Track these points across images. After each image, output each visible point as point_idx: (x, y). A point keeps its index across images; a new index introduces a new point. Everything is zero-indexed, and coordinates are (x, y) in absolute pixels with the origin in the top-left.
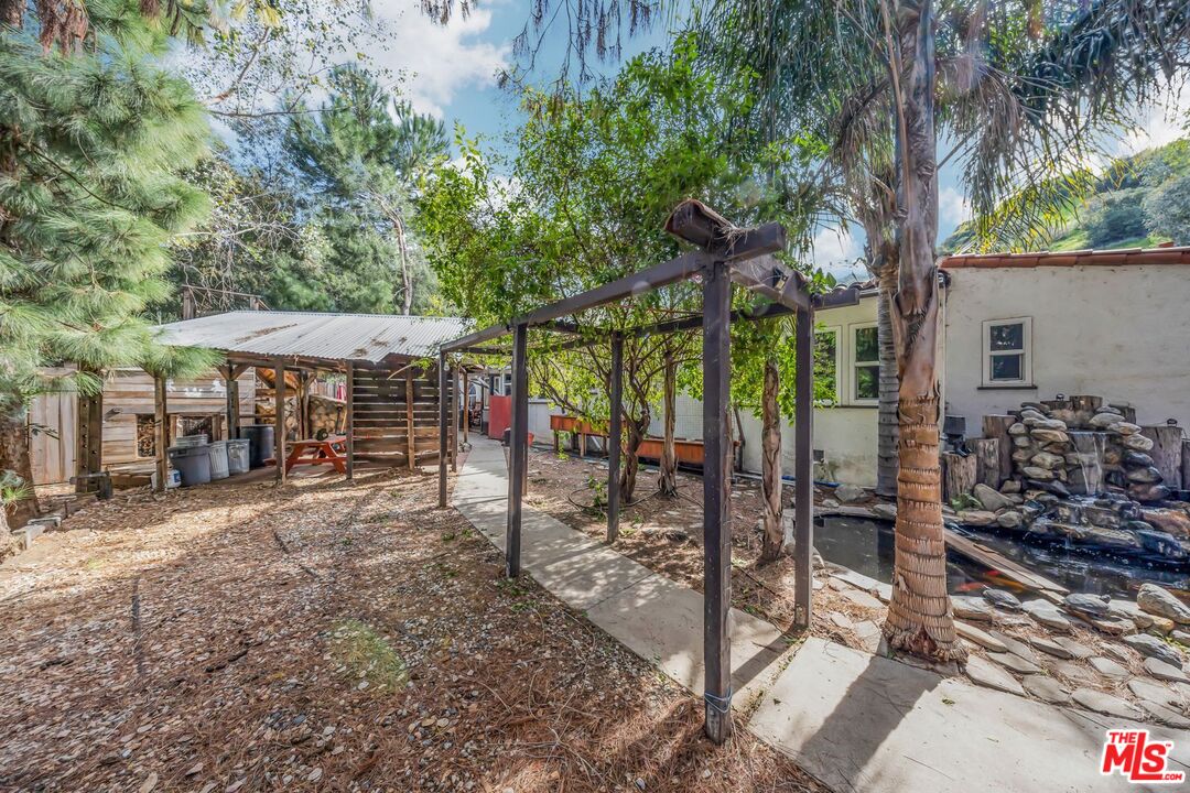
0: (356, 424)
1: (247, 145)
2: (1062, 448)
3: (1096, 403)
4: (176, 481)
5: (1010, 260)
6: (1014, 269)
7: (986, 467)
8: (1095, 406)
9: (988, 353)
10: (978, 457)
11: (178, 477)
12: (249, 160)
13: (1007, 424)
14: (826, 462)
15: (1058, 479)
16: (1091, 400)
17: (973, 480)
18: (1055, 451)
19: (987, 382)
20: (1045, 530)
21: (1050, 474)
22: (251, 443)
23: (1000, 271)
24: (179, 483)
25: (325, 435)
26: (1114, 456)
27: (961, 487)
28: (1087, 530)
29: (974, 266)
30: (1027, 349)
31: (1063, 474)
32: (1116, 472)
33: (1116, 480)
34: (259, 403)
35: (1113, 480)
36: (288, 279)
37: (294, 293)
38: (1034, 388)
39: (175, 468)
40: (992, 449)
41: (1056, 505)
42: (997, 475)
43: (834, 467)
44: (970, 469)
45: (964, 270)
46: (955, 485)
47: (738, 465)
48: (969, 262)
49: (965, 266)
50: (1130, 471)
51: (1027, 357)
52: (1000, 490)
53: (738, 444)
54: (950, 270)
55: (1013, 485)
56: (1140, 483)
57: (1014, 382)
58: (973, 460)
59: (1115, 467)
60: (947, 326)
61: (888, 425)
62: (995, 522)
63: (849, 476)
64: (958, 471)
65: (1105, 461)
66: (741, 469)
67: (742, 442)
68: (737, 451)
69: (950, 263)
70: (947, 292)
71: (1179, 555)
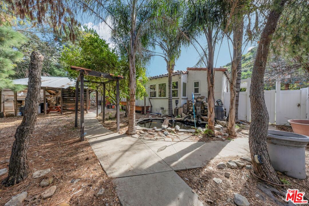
0: (63, 102)
1: (43, 35)
4: (20, 114)
5: (197, 69)
6: (198, 71)
9: (194, 88)
11: (21, 114)
12: (44, 39)
13: (189, 101)
17: (182, 112)
20: (186, 121)
21: (192, 111)
22: (41, 107)
23: (196, 71)
24: (21, 115)
25: (57, 105)
26: (203, 107)
28: (191, 120)
29: (192, 70)
30: (199, 87)
32: (203, 110)
34: (47, 98)
35: (202, 112)
36: (54, 68)
37: (55, 72)
38: (200, 95)
39: (20, 111)
41: (191, 116)
42: (186, 111)
43: (165, 111)
44: (181, 110)
45: (191, 71)
46: (179, 113)
47: (150, 111)
48: (191, 69)
49: (191, 70)
50: (205, 110)
51: (199, 89)
52: (186, 114)
53: (150, 107)
54: (189, 71)
55: (188, 113)
56: (205, 112)
57: (197, 94)
58: (182, 108)
59: (203, 109)
60: (188, 82)
61: (169, 102)
62: (181, 120)
63: (167, 113)
64: (179, 111)
65: (201, 108)
66: (151, 112)
67: (151, 106)
68: (150, 108)
69: (189, 69)
70: (188, 75)
71: (200, 123)
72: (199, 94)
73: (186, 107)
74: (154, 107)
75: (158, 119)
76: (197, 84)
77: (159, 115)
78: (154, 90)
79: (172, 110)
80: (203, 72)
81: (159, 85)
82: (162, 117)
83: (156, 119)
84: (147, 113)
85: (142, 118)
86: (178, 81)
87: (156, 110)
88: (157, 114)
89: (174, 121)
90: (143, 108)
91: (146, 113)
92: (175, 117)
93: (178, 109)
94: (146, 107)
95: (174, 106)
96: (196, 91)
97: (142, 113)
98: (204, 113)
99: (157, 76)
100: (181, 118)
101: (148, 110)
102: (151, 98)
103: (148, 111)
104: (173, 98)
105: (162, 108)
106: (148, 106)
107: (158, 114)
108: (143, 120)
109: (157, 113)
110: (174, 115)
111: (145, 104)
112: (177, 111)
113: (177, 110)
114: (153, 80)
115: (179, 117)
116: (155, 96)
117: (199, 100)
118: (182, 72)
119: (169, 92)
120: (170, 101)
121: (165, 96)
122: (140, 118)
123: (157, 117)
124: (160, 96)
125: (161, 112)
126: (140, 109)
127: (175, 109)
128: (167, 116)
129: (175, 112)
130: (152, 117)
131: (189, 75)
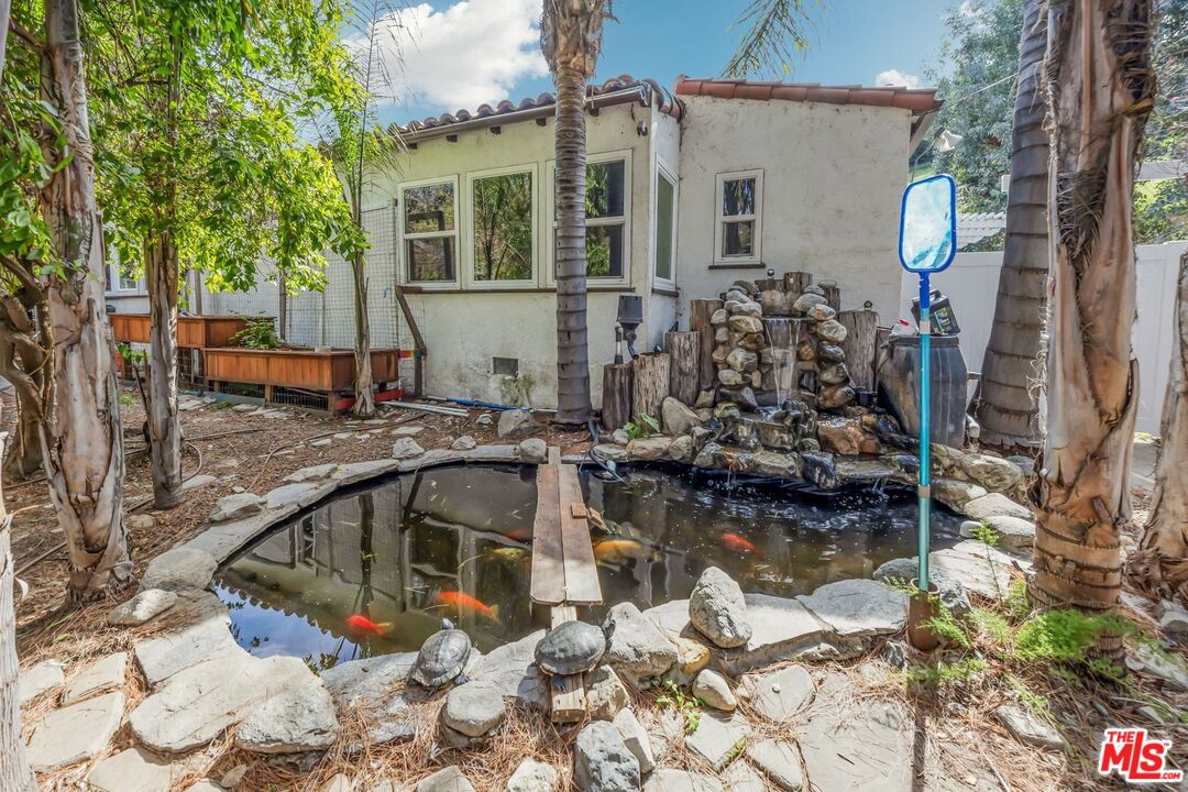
2: (755, 342)
3: (805, 280)
5: (744, 88)
6: (750, 101)
7: (681, 372)
8: (804, 285)
9: (721, 218)
10: (672, 359)
13: (711, 310)
14: (520, 376)
15: (750, 384)
16: (800, 276)
17: (661, 392)
18: (749, 346)
19: (719, 260)
20: (710, 462)
21: (739, 379)
23: (736, 103)
26: (808, 351)
27: (647, 403)
28: (751, 456)
29: (710, 93)
30: (758, 214)
31: (756, 377)
32: (809, 372)
33: (808, 382)
35: (804, 382)
38: (762, 266)
40: (687, 346)
41: (736, 422)
42: (693, 383)
43: (529, 383)
44: (655, 377)
45: (700, 100)
46: (641, 400)
47: (411, 389)
48: (706, 86)
49: (700, 93)
50: (823, 369)
51: (758, 225)
52: (692, 404)
53: (406, 354)
54: (686, 99)
55: (706, 397)
56: (829, 385)
57: (743, 259)
58: (663, 362)
59: (809, 365)
60: (681, 179)
61: (564, 313)
62: (666, 453)
63: (545, 396)
64: (644, 380)
65: (799, 357)
66: (417, 396)
67: (421, 352)
68: (407, 366)
69: (686, 88)
70: (682, 130)
71: (831, 483)
72: (756, 260)
73: (687, 353)
74: (438, 358)
75: (477, 463)
76: (738, 195)
77: (485, 418)
78: (442, 228)
79: (584, 375)
80: (786, 109)
81: (480, 186)
82: (515, 436)
83: (461, 463)
84: (378, 406)
85: (311, 471)
86: (626, 155)
87: (461, 379)
88: (463, 412)
89: (612, 465)
90: (343, 363)
91: (370, 409)
92: (619, 435)
93: (631, 372)
94: (373, 354)
95: (601, 346)
96: (736, 240)
97: (335, 403)
98: (817, 390)
99: (464, 115)
100: (661, 443)
101: (396, 378)
102: (419, 291)
103: (390, 386)
104: (591, 283)
105: (507, 365)
106: (389, 346)
107: (476, 407)
108: (329, 486)
109: (469, 399)
110: (599, 414)
111: (362, 335)
112: (623, 381)
113: (625, 380)
114: (426, 150)
115: (644, 431)
116: (449, 273)
117: (776, 297)
118: (654, 87)
119: (564, 239)
120: (571, 307)
121: (523, 271)
122: (298, 476)
123: (467, 440)
124: (488, 268)
125: (493, 390)
126: (320, 376)
127: (610, 371)
128: (543, 423)
129: (608, 393)
130: (416, 448)
131: (687, 132)
